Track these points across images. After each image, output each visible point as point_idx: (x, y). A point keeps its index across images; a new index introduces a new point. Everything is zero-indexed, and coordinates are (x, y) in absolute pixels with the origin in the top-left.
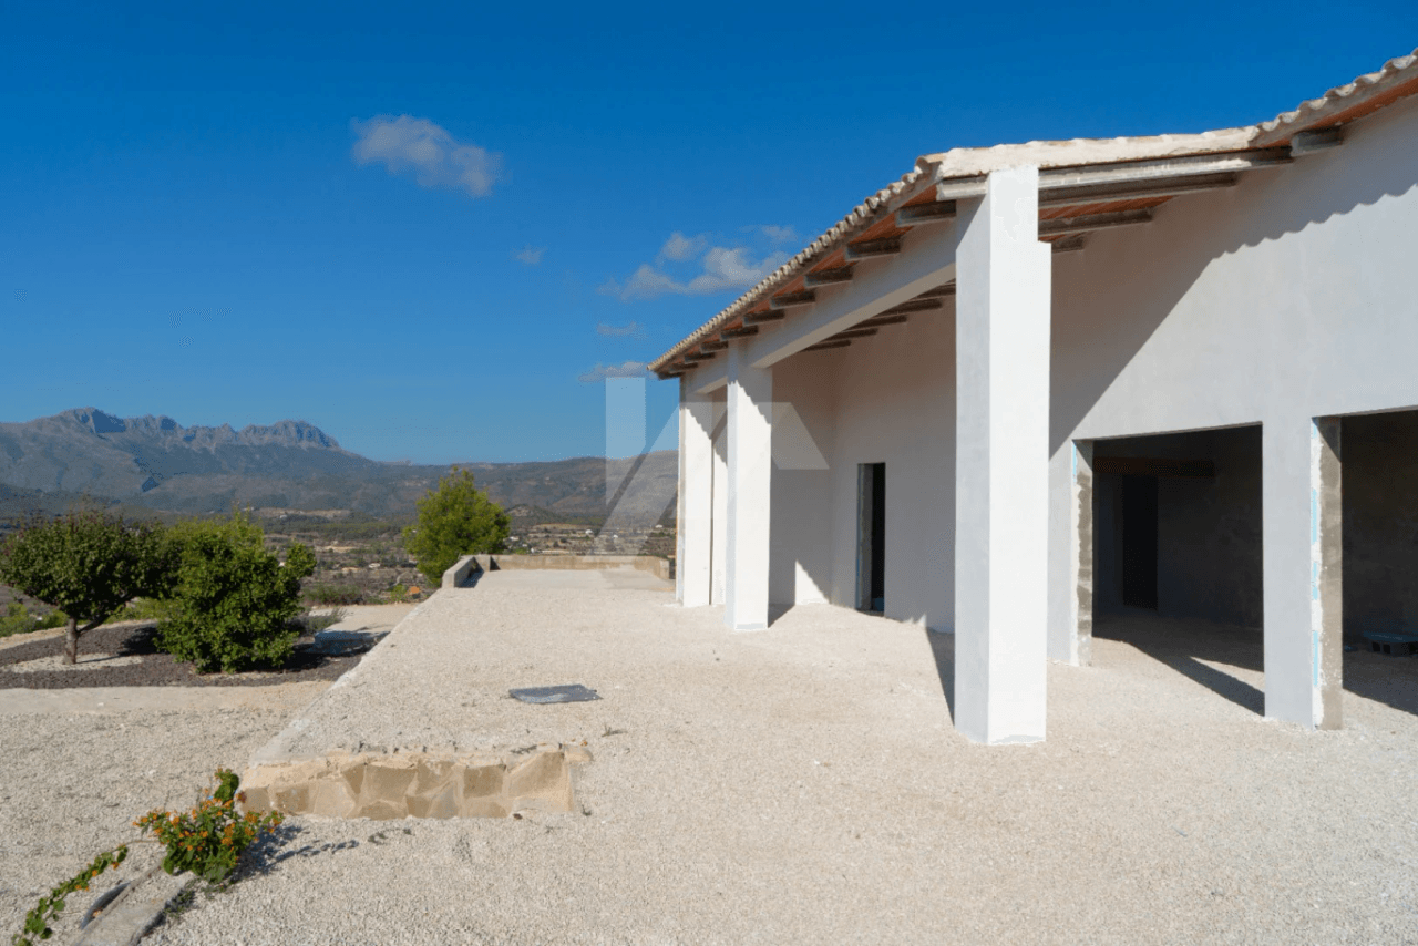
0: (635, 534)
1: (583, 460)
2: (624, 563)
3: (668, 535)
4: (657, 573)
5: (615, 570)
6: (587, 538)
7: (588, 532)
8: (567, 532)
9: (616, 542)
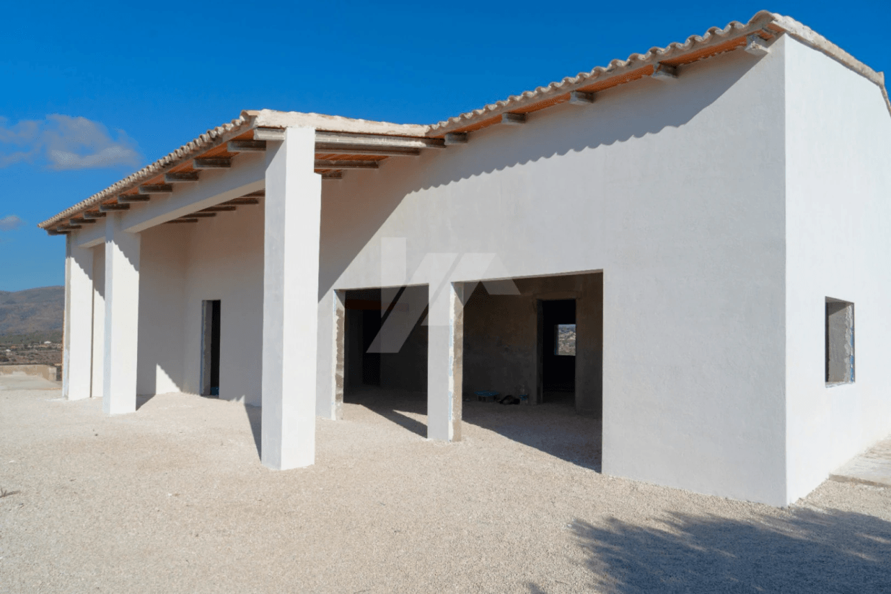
0: (26, 348)
2: (16, 370)
4: (46, 376)
9: (8, 354)
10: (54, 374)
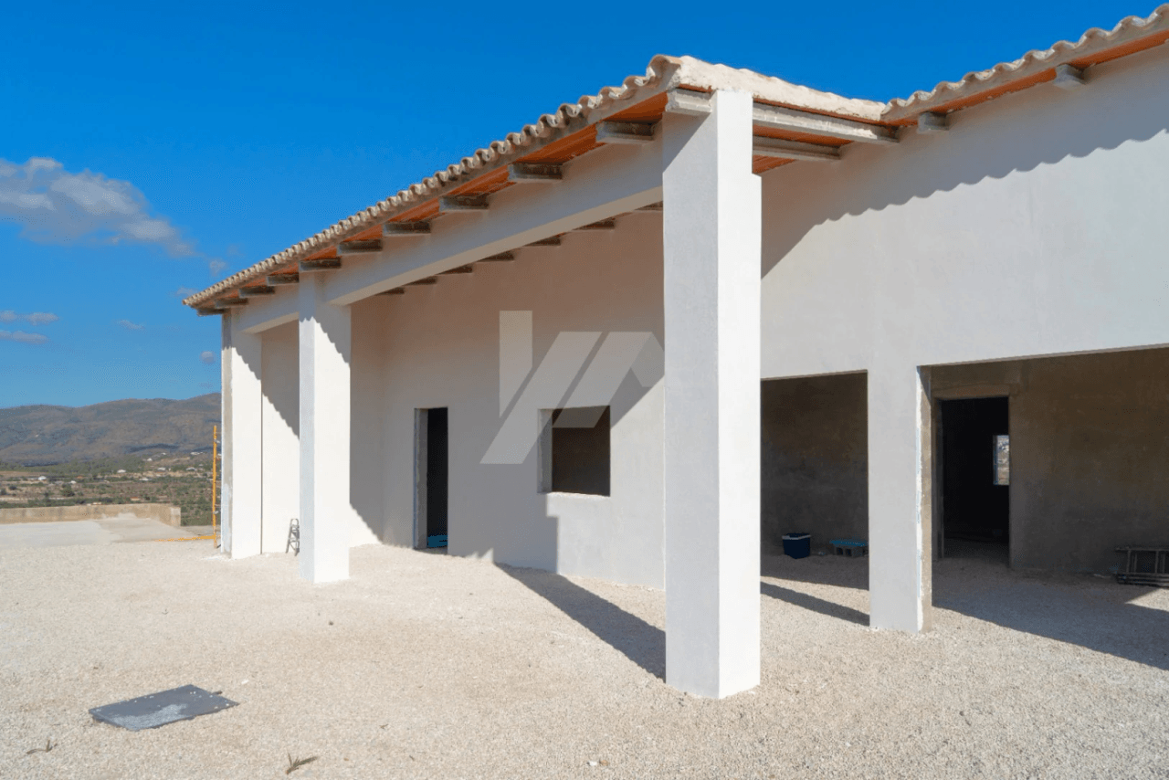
0: (95, 478)
1: (34, 408)
2: (122, 511)
3: (132, 479)
4: (166, 519)
5: (114, 519)
6: (41, 484)
7: (41, 479)
8: (17, 480)
9: (73, 487)
10: (177, 516)
